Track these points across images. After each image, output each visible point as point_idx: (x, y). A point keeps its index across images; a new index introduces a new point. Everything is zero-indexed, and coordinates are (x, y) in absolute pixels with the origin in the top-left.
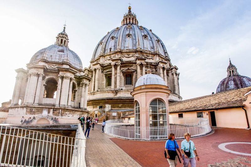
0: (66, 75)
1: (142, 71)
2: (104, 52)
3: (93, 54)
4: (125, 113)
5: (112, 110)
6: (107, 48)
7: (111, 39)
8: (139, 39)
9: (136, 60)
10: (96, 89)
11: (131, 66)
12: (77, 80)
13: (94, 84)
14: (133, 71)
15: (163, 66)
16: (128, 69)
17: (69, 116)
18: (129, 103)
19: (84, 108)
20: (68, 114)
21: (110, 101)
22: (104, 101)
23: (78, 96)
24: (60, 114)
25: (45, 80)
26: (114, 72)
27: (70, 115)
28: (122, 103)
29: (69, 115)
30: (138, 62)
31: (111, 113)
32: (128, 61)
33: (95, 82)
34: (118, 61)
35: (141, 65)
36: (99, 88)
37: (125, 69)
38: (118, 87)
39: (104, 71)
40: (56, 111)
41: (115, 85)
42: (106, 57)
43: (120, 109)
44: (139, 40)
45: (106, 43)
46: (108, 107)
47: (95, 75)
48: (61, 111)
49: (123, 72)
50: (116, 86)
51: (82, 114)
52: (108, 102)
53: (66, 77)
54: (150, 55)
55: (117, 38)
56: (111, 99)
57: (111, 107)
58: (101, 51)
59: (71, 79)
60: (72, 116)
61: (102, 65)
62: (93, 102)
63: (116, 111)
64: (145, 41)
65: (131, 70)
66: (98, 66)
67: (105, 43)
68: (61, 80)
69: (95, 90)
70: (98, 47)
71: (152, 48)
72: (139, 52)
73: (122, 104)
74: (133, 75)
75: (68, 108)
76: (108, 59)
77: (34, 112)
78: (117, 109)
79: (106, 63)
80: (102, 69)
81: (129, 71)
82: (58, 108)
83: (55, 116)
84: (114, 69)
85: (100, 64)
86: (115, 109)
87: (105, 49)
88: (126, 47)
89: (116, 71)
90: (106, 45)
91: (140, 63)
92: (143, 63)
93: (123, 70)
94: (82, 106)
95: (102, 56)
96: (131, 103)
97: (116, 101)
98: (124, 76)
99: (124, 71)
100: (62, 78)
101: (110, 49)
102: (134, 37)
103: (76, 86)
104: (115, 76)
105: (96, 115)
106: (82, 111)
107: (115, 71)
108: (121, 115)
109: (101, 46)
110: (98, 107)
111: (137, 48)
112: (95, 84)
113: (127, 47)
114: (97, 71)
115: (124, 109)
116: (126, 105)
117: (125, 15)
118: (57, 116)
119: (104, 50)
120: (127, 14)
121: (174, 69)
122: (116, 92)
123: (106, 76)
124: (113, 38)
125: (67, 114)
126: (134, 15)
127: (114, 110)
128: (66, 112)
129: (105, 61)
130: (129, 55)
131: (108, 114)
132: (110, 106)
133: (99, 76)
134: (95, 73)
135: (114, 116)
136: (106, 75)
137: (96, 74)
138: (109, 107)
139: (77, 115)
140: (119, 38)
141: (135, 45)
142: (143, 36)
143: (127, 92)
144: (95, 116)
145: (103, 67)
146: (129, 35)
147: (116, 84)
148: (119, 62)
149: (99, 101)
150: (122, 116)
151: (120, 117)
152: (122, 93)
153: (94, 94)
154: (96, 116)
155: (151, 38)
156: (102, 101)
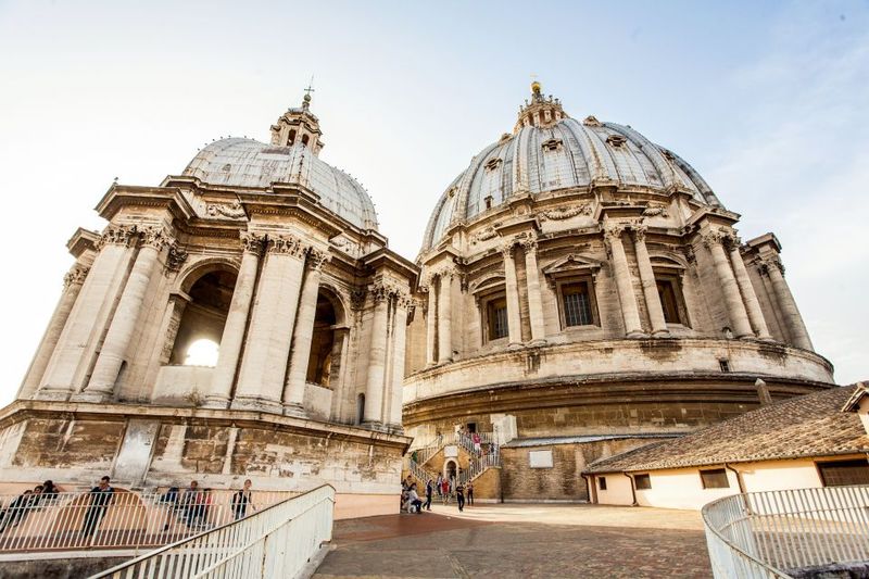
0: (280, 232)
1: (636, 261)
2: (466, 215)
3: (426, 233)
4: (597, 448)
5: (520, 438)
6: (473, 201)
7: (488, 169)
8: (594, 149)
9: (601, 218)
10: (444, 353)
11: (581, 249)
12: (352, 279)
13: (437, 336)
14: (592, 265)
15: (723, 235)
16: (571, 261)
17: (289, 474)
18: (600, 400)
19: (388, 425)
20: (281, 456)
21: (508, 396)
22: (484, 399)
23: (354, 360)
24: (228, 460)
25: (182, 271)
26: (514, 276)
27: (299, 468)
28: (569, 406)
29: (286, 467)
30: (613, 224)
31: (523, 453)
32: (567, 232)
33: (440, 327)
34: (528, 233)
35: (628, 235)
36: (457, 349)
37: (556, 264)
38: (538, 335)
39: (471, 284)
40: (202, 435)
41: (526, 329)
42: (473, 231)
43: (563, 433)
44: (595, 153)
45: (471, 186)
46: (503, 427)
47: (437, 300)
48: (238, 440)
49: (548, 276)
50: (530, 333)
51: (377, 459)
52: (499, 403)
53: (285, 245)
54: (652, 203)
55: (511, 161)
56: (516, 388)
57: (519, 426)
58: (455, 214)
59: (310, 258)
60: (308, 468)
61: (461, 259)
62: (433, 408)
63: (549, 442)
64: (620, 155)
65: (581, 263)
66: (447, 264)
67: (468, 185)
68: (254, 258)
69: (441, 357)
70: (440, 210)
71: (654, 177)
72: (605, 193)
73: (566, 411)
74: (594, 285)
75: (283, 415)
76: (482, 236)
77: (68, 447)
78: (547, 433)
79: (476, 252)
80: (462, 277)
81: (575, 267)
82: (218, 415)
83: (192, 470)
84: (513, 265)
85: (454, 257)
86: (538, 433)
87: (467, 204)
88: (548, 184)
89: (520, 272)
90: (469, 193)
91: (622, 228)
92: (633, 228)
93: (549, 267)
94: (373, 413)
95: (459, 229)
96: (608, 400)
97: (536, 394)
98: (555, 290)
99: (551, 270)
100: (263, 247)
101: (488, 200)
102: (574, 150)
103: (347, 305)
104: (521, 289)
105: (452, 465)
106: (372, 441)
107: (516, 270)
108: (574, 463)
109: (451, 203)
110: (458, 428)
111: (594, 178)
112: (440, 335)
113: (551, 183)
114: (445, 282)
115: (578, 430)
116: (585, 411)
117: (525, 107)
118: (207, 470)
119: (463, 208)
120: (530, 103)
121: (767, 248)
122: (535, 356)
123: (479, 302)
124: (492, 165)
125: (272, 460)
126: (554, 102)
127: (534, 439)
128: (270, 448)
129: (473, 247)
130: (563, 210)
131: (508, 461)
132: (512, 419)
133: (451, 301)
134: (437, 293)
135: (539, 469)
136: (479, 297)
137: (441, 296)
138: (506, 424)
139: (341, 464)
140: (515, 161)
141: (585, 171)
142: (608, 141)
143: (584, 354)
144: (445, 469)
145: (466, 268)
146: (552, 145)
147: (528, 324)
148: (531, 236)
149: (460, 403)
150: (581, 465)
151: (573, 470)
152: (559, 357)
153: (435, 376)
154: (452, 472)
155: (640, 147)
156: (475, 401)
